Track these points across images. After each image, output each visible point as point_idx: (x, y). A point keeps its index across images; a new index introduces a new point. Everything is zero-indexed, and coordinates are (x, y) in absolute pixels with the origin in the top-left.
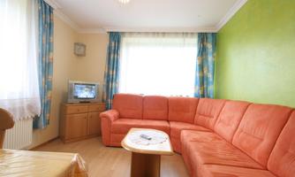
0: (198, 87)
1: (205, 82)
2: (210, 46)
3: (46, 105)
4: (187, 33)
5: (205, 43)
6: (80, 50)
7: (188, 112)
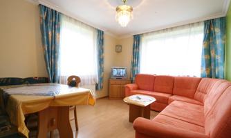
0: (204, 69)
1: (213, 64)
2: (218, 31)
3: (101, 79)
4: (193, 24)
5: (212, 29)
6: (118, 49)
7: (190, 89)
